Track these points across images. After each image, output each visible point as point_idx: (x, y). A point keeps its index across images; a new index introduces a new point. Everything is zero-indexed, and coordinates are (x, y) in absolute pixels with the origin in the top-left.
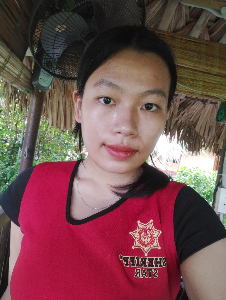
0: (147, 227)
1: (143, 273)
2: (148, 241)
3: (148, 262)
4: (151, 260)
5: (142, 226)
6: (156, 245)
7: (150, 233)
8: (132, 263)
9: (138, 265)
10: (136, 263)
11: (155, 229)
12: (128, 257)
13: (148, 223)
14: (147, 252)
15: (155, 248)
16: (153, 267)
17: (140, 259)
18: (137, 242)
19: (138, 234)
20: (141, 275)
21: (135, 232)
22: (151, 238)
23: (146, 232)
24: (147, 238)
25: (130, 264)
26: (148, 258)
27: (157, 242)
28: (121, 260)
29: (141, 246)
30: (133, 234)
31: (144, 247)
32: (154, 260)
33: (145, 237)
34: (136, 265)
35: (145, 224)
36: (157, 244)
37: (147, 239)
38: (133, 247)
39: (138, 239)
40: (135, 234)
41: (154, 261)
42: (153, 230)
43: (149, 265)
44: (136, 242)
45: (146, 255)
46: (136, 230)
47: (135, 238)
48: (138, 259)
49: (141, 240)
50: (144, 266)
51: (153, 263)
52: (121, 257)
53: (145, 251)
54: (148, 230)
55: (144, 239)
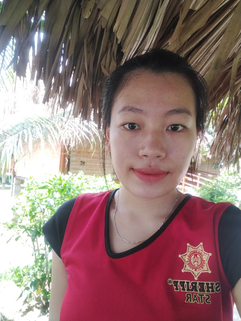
0: (197, 251)
1: (194, 298)
2: (198, 265)
3: (198, 287)
4: (202, 285)
5: (192, 249)
6: (206, 269)
7: (200, 257)
8: (182, 288)
9: (188, 290)
10: (186, 287)
11: (205, 252)
14: (197, 275)
15: (205, 272)
16: (204, 291)
17: (190, 284)
18: (187, 266)
20: (192, 300)
22: (201, 262)
24: (197, 262)
25: (180, 288)
26: (198, 282)
28: (171, 284)
29: (191, 270)
32: (205, 285)
33: (195, 260)
35: (195, 247)
36: (207, 267)
38: (183, 271)
39: (188, 263)
40: (184, 257)
44: (186, 266)
45: (196, 279)
46: (186, 253)
47: (185, 261)
48: (188, 283)
49: (191, 263)
50: (195, 291)
51: (204, 288)
52: (171, 281)
53: (195, 275)
54: (199, 253)
55: (194, 263)
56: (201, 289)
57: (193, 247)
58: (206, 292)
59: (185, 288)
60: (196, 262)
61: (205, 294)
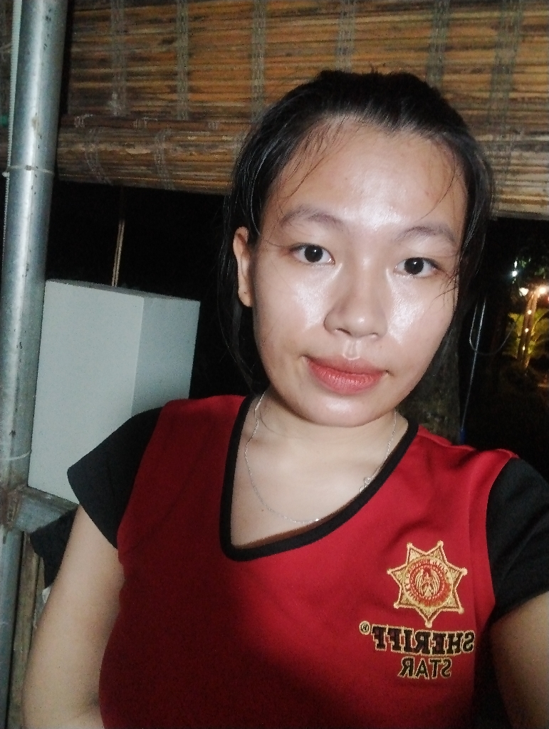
0: (429, 560)
1: (420, 667)
2: (432, 594)
3: (431, 644)
4: (439, 638)
5: (418, 555)
6: (451, 602)
7: (438, 575)
8: (393, 643)
9: (408, 648)
10: (402, 643)
11: (451, 565)
12: (384, 629)
13: (432, 551)
14: (430, 618)
15: (449, 610)
16: (443, 652)
17: (413, 636)
18: (407, 594)
19: (409, 575)
20: (415, 671)
21: (401, 569)
22: (441, 587)
23: (427, 571)
24: (431, 585)
25: (389, 645)
26: (432, 633)
27: (454, 597)
28: (368, 633)
29: (417, 603)
30: (395, 576)
31: (422, 606)
32: (446, 638)
33: (424, 582)
34: (403, 646)
35: (426, 551)
36: (456, 600)
37: (430, 588)
38: (396, 606)
39: (408, 587)
40: (399, 573)
41: (446, 641)
42: (446, 568)
43: (435, 651)
44: (402, 594)
45: (429, 625)
46: (402, 566)
47: (401, 584)
48: (408, 633)
49: (416, 588)
50: (423, 652)
51: (442, 646)
52: (366, 628)
53: (426, 617)
54: (433, 566)
55: (423, 587)
56: (438, 649)
57: (420, 551)
58: (446, 654)
59: (400, 644)
60: (428, 585)
61: (443, 657)
